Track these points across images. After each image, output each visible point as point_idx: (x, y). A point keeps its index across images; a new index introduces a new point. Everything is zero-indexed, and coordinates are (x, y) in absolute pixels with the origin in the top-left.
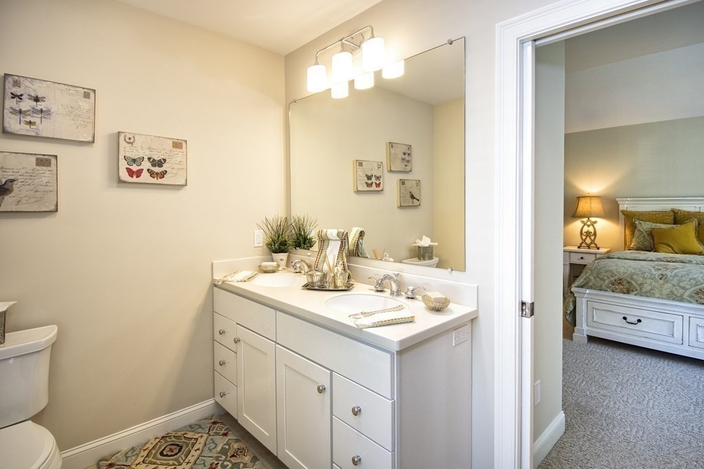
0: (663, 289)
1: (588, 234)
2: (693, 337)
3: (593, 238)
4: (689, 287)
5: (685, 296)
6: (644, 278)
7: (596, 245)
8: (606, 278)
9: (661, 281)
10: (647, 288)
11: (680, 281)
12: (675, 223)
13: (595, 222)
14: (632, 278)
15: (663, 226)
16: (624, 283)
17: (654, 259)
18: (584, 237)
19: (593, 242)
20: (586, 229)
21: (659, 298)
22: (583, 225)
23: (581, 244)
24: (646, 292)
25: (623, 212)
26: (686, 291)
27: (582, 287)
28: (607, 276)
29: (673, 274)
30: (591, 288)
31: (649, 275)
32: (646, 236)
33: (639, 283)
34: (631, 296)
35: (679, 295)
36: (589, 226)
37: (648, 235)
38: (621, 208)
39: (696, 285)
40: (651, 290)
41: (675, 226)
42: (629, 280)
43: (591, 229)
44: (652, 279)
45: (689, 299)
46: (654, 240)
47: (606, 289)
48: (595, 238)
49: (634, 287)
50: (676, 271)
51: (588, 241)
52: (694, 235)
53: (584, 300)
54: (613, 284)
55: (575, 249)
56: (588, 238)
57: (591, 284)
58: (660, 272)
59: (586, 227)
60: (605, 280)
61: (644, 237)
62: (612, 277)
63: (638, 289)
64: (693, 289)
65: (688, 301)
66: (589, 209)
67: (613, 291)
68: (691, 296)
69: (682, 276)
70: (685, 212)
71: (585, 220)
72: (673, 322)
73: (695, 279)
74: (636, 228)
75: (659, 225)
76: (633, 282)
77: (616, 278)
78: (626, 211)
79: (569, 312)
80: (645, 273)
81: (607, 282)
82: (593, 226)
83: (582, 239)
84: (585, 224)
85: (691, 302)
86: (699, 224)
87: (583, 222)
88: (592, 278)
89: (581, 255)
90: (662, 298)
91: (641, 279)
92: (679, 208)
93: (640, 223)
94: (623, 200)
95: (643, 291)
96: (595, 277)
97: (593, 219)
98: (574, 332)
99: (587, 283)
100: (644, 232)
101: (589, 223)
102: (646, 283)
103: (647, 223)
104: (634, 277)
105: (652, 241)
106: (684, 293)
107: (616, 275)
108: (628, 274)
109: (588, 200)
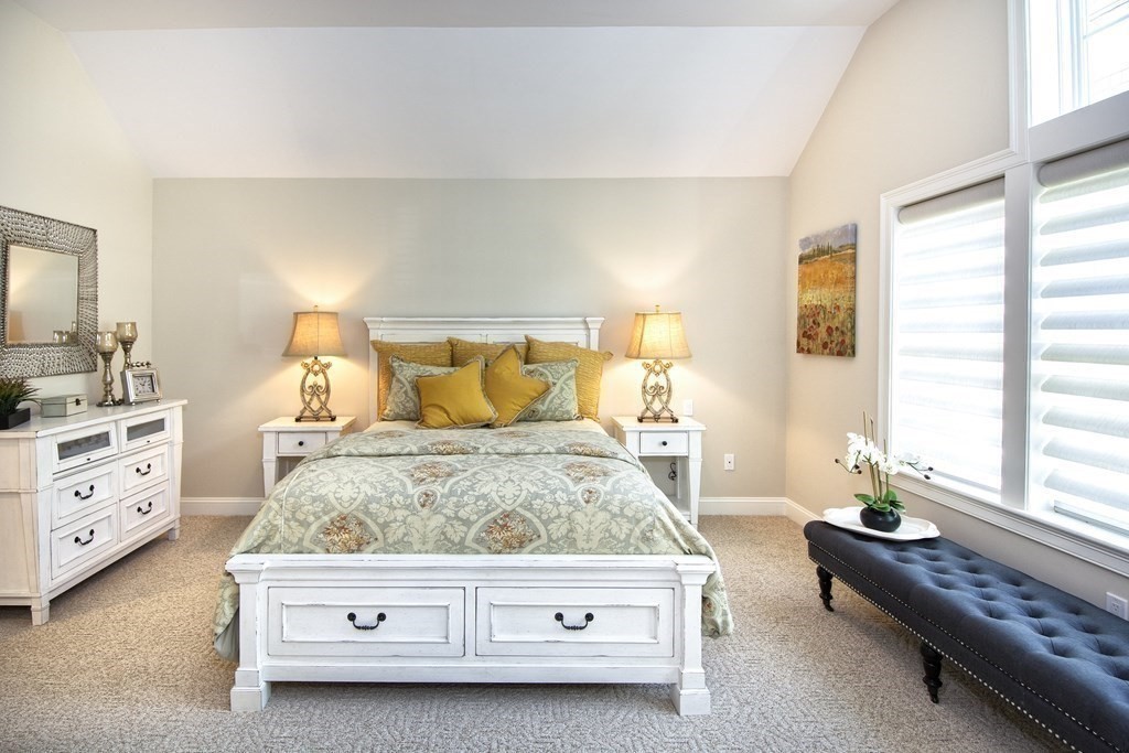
0: (429, 529)
1: (315, 389)
2: (483, 634)
3: (323, 397)
4: (476, 517)
5: (469, 542)
6: (392, 507)
7: (329, 411)
8: (311, 518)
9: (425, 512)
10: (396, 532)
11: (458, 506)
12: (452, 365)
13: (328, 366)
14: (367, 513)
15: (436, 371)
16: (352, 526)
17: (415, 449)
18: (308, 398)
19: (324, 405)
20: (311, 379)
21: (420, 552)
22: (306, 371)
23: (302, 412)
24: (395, 543)
25: (374, 343)
26: (469, 529)
27: (256, 549)
28: (314, 514)
29: (446, 490)
30: (278, 548)
31: (401, 498)
32: (409, 389)
33: (381, 520)
34: (366, 558)
35: (457, 540)
36: (316, 374)
37: (413, 389)
38: (374, 336)
39: (488, 512)
40: (405, 535)
41: (452, 370)
42: (362, 516)
43: (320, 380)
44: (407, 507)
45: (475, 546)
46: (420, 399)
47: (312, 547)
48: (327, 398)
49: (372, 534)
50: (452, 480)
51: (315, 405)
52: (480, 388)
53: (261, 588)
54: (327, 532)
55: (290, 423)
56: (315, 398)
57: (277, 539)
58: (423, 488)
59: (311, 376)
60: (309, 525)
61: (406, 392)
62: (326, 513)
63: (380, 536)
64: (483, 521)
65: (474, 550)
66: (315, 339)
67: (328, 551)
68: (479, 540)
69: (464, 493)
70: (466, 343)
71: (309, 361)
72: (447, 607)
73: (484, 497)
74: (393, 375)
75: (429, 368)
76: (369, 521)
77: (334, 514)
78: (380, 343)
79: (220, 630)
80: (394, 493)
81: (314, 528)
82: (324, 373)
83: (304, 400)
84: (309, 371)
85: (478, 553)
86: (486, 365)
87: (306, 366)
88: (280, 522)
89: (300, 438)
90: (427, 552)
91: (386, 510)
92: (458, 337)
93: (400, 366)
94: (375, 322)
95: (390, 541)
96: (287, 520)
97: (324, 360)
98: (233, 683)
99: (268, 538)
100: (407, 384)
101: (316, 368)
102: (395, 520)
103: (413, 365)
104: (373, 507)
105: (417, 400)
106: (466, 535)
107: (334, 509)
108: (359, 501)
109: (313, 320)
